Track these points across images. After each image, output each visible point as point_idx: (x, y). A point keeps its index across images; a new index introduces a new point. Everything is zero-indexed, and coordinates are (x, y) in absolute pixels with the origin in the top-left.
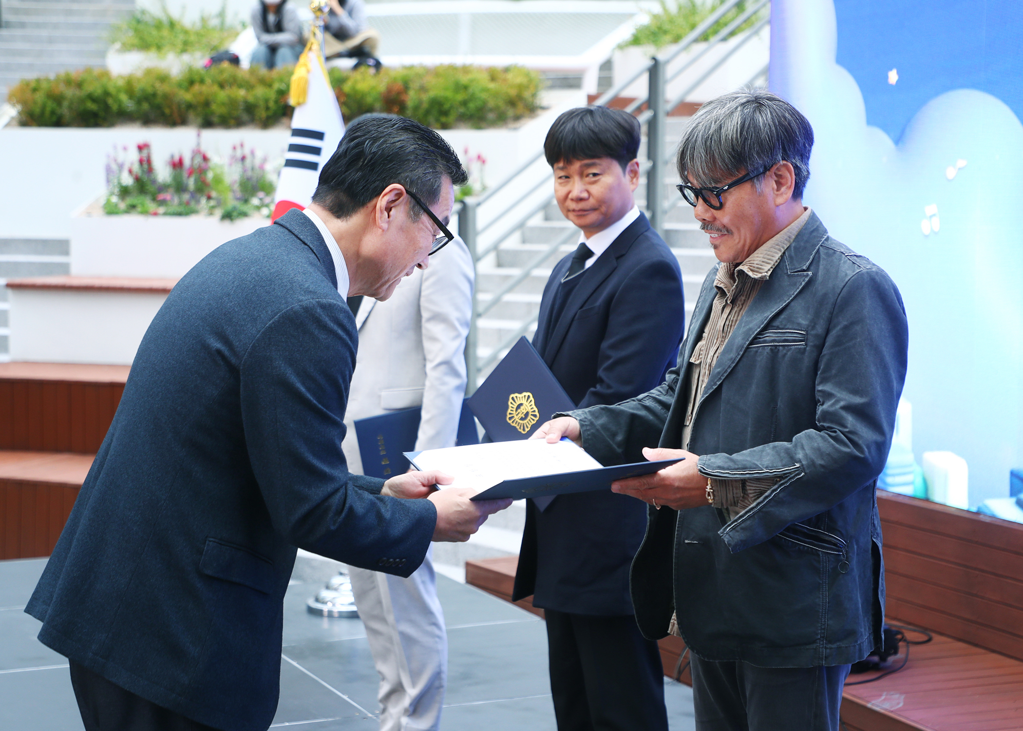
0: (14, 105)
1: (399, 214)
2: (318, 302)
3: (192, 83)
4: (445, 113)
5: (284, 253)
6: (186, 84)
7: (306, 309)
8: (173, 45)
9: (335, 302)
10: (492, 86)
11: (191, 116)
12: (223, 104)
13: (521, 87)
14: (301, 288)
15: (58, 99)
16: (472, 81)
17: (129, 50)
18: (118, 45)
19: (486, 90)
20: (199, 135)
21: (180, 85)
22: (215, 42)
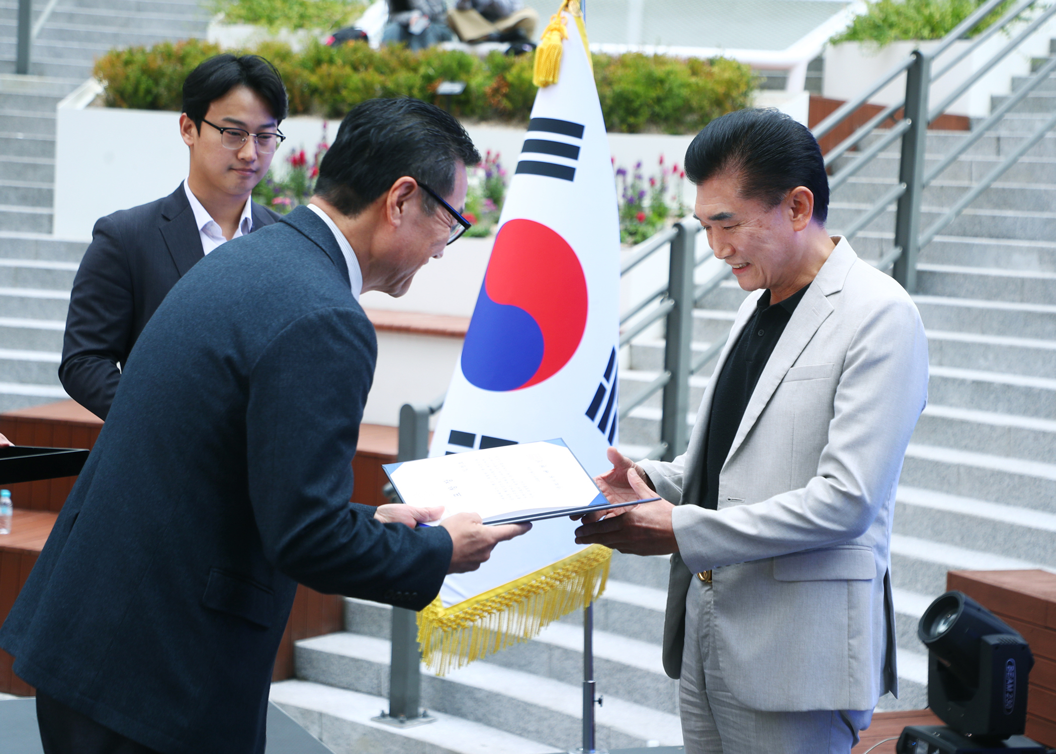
0: (100, 81)
1: (411, 208)
2: (335, 311)
3: (318, 62)
4: (635, 113)
5: (296, 257)
6: (310, 64)
7: (322, 318)
8: (288, 18)
9: (353, 310)
10: (693, 80)
11: (316, 102)
12: (357, 90)
13: (731, 84)
14: (316, 295)
15: (155, 75)
16: (669, 74)
17: (235, 23)
18: (221, 16)
19: (688, 85)
20: (325, 126)
21: (303, 65)
22: (338, 17)
